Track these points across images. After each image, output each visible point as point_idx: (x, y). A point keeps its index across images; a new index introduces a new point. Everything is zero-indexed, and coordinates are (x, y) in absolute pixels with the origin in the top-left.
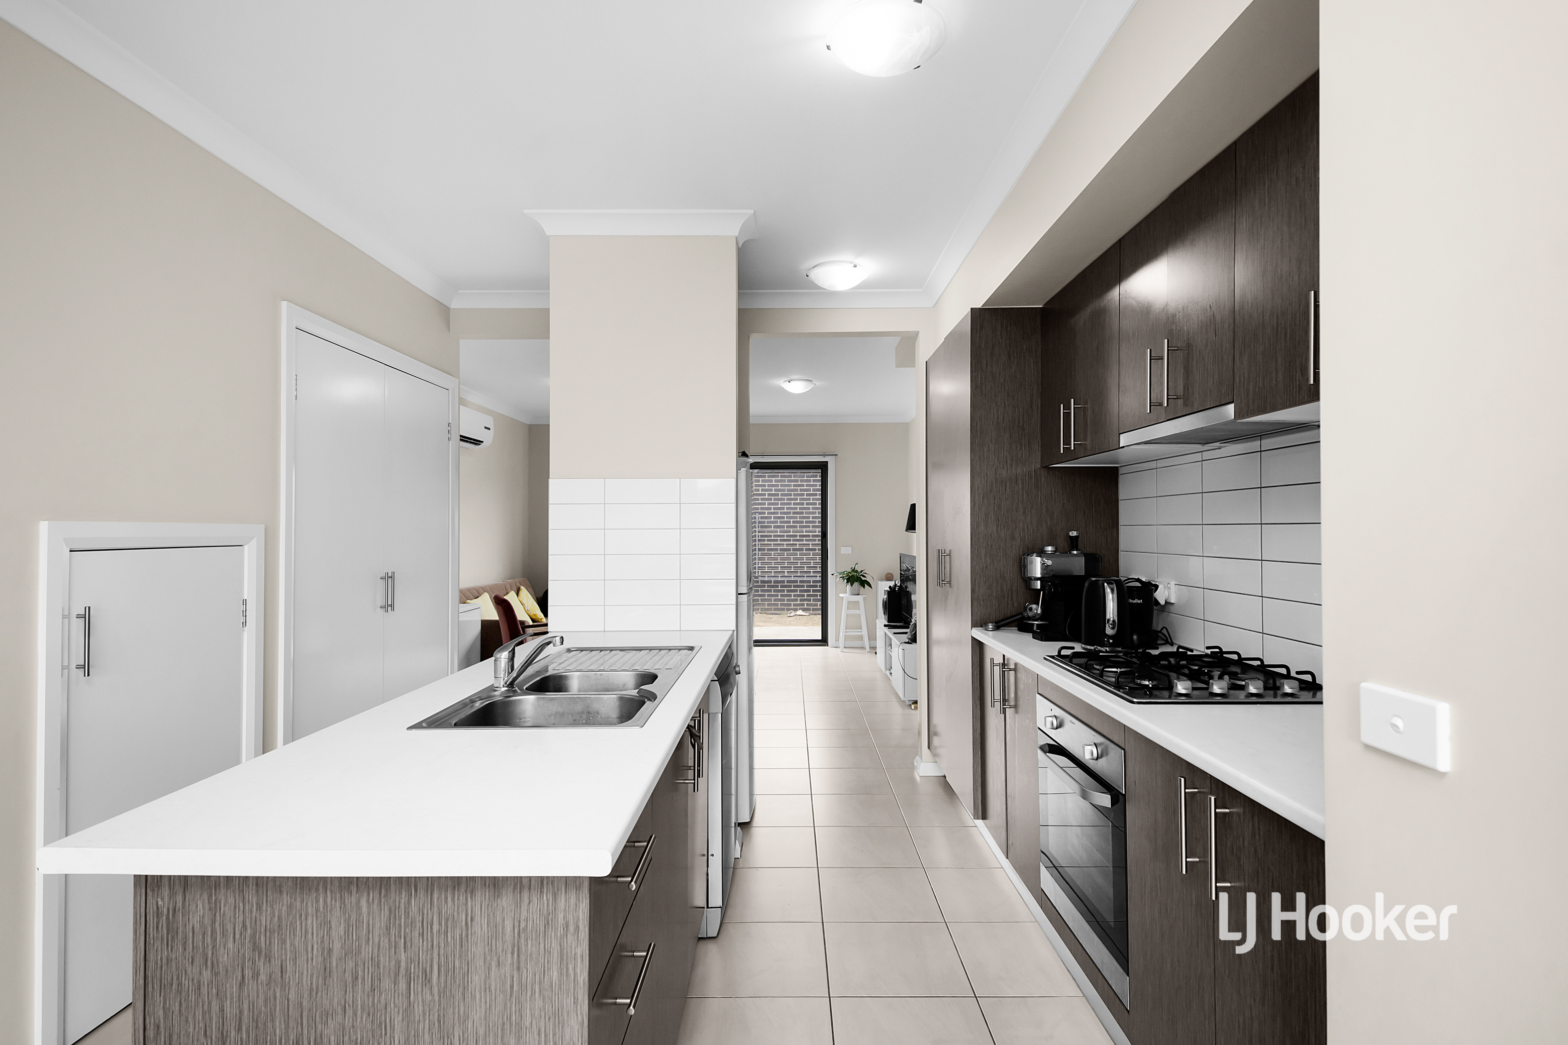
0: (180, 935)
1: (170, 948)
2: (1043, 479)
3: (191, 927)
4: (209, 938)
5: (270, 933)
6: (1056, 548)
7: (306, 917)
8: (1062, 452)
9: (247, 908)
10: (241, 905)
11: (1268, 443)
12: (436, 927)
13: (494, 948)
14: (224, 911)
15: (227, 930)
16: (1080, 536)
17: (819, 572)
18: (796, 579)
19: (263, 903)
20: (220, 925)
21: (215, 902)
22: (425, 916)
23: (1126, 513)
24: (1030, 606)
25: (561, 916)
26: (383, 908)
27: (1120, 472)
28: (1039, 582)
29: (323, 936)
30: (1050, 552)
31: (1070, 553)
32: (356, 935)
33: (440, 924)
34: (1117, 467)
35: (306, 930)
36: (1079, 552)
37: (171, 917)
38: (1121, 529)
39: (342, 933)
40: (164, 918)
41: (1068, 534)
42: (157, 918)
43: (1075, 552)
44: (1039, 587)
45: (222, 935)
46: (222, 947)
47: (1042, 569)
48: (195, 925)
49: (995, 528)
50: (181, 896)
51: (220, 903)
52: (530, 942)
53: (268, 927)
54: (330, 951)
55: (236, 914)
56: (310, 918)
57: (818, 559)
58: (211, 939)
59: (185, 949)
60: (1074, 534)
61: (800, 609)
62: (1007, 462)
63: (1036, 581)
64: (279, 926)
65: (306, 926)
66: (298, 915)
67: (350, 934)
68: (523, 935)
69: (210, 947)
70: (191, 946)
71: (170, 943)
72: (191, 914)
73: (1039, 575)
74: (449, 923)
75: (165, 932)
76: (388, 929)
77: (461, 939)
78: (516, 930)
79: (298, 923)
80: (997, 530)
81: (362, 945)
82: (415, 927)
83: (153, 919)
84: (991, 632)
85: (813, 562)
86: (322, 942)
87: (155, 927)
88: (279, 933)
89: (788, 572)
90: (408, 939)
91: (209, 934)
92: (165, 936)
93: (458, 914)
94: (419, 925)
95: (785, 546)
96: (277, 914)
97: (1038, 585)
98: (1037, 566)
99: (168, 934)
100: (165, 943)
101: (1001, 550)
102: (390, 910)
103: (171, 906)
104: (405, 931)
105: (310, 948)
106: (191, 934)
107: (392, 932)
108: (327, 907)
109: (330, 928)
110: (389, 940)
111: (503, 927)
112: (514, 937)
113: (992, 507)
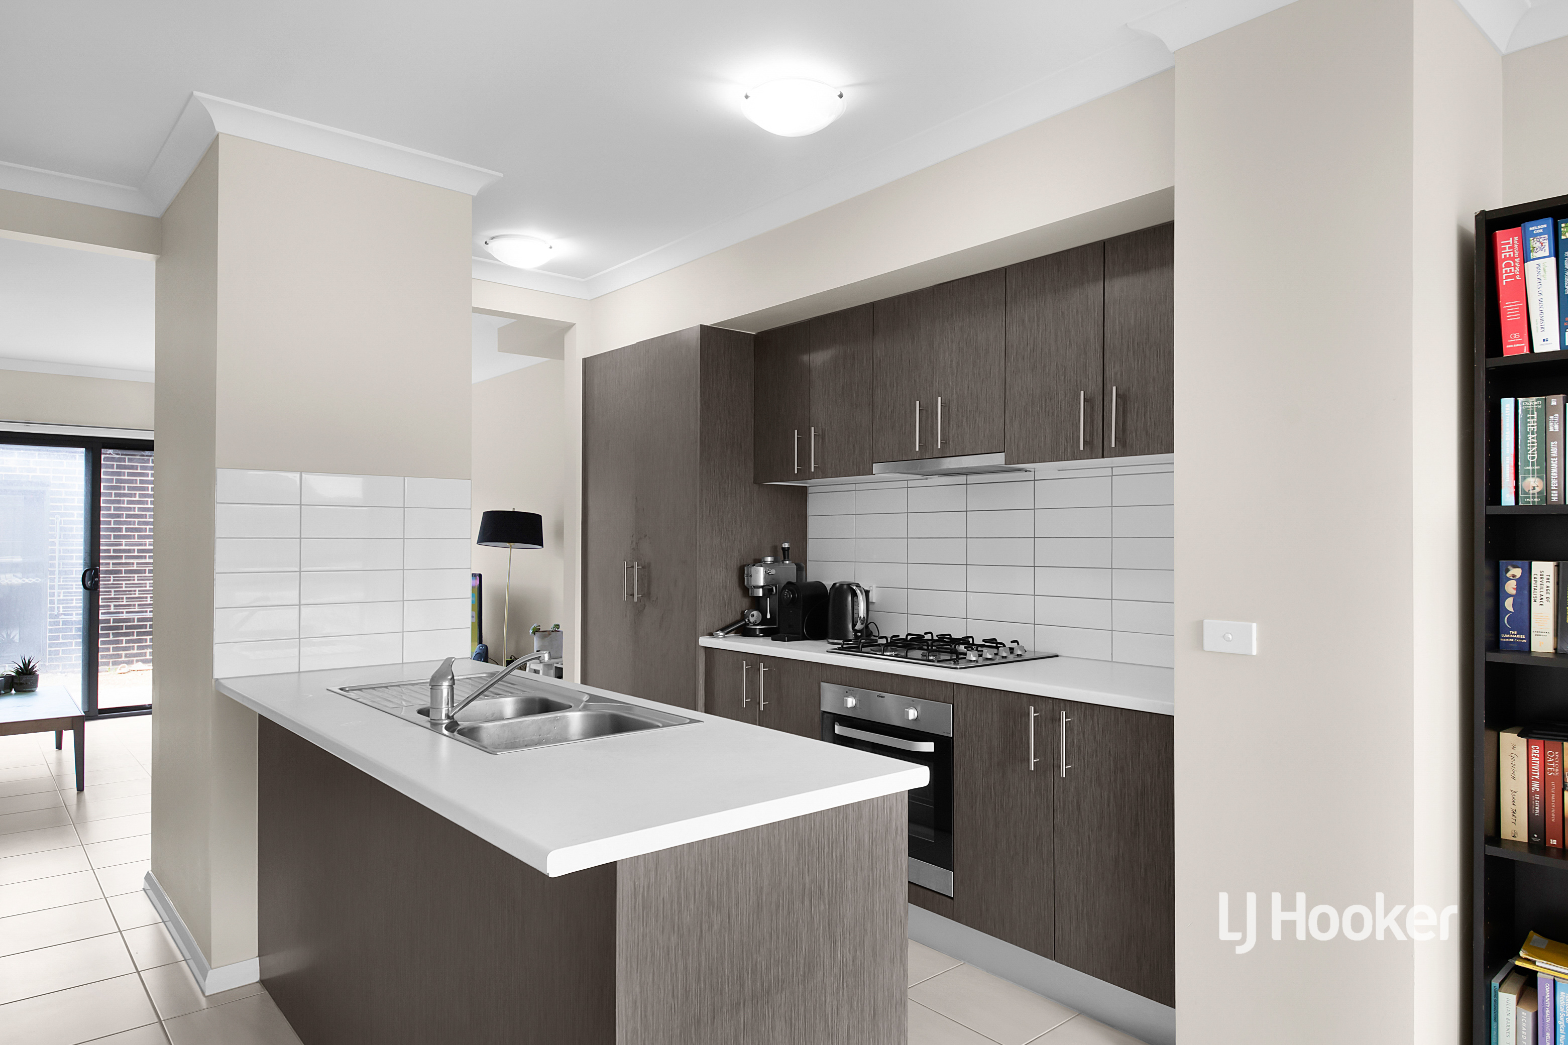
0: (653, 908)
1: (645, 924)
2: (755, 495)
3: (661, 899)
4: (676, 905)
5: (720, 886)
6: (775, 559)
7: (746, 864)
8: (796, 472)
9: (704, 869)
10: (700, 867)
11: (972, 478)
12: (826, 850)
13: (859, 857)
14: (687, 876)
15: (689, 893)
16: (790, 548)
17: (150, 604)
18: (131, 616)
19: (715, 862)
20: (684, 890)
21: (680, 870)
22: (820, 843)
23: (814, 527)
24: (752, 613)
25: (894, 824)
26: (795, 843)
27: (809, 491)
28: (761, 590)
29: (757, 878)
30: (769, 562)
31: (783, 563)
32: (778, 870)
33: (829, 847)
34: (806, 487)
35: (745, 876)
36: (791, 561)
37: (646, 895)
38: (810, 542)
39: (769, 872)
40: (640, 896)
41: (782, 545)
42: (634, 898)
43: (787, 562)
44: (761, 595)
45: (685, 899)
46: (686, 911)
47: (765, 578)
48: (665, 895)
49: (719, 540)
50: (653, 873)
51: (684, 870)
52: (878, 847)
53: (719, 881)
54: (762, 888)
55: (696, 877)
56: (748, 865)
57: (148, 585)
58: (678, 904)
59: (657, 921)
60: (786, 545)
61: (137, 661)
62: (728, 478)
63: (758, 589)
64: (727, 878)
65: (745, 872)
66: (740, 865)
67: (775, 871)
68: (874, 843)
69: (677, 913)
70: (662, 916)
71: (645, 919)
72: (662, 886)
73: (762, 584)
74: (834, 845)
75: (641, 910)
76: (798, 860)
77: (841, 856)
78: (871, 840)
79: (740, 872)
80: (720, 542)
81: (782, 878)
82: (814, 854)
83: (631, 900)
84: (721, 639)
85: (139, 591)
86: (756, 883)
87: (633, 907)
88: (727, 884)
89: (115, 606)
90: (810, 865)
91: (676, 901)
92: (641, 914)
93: (839, 836)
94: (816, 851)
95: (111, 565)
96: (725, 869)
97: (760, 593)
98: (759, 576)
99: (643, 911)
100: (641, 921)
101: (723, 561)
102: (799, 844)
103: (646, 883)
104: (808, 859)
105: (748, 891)
106: (662, 905)
107: (801, 862)
108: (759, 853)
109: (762, 870)
110: (799, 868)
111: (864, 840)
112: (870, 846)
113: (717, 520)
